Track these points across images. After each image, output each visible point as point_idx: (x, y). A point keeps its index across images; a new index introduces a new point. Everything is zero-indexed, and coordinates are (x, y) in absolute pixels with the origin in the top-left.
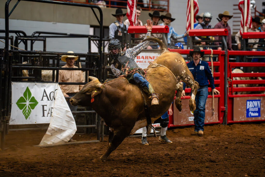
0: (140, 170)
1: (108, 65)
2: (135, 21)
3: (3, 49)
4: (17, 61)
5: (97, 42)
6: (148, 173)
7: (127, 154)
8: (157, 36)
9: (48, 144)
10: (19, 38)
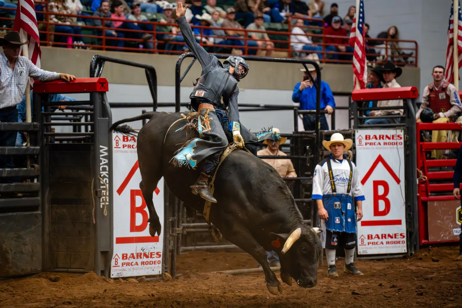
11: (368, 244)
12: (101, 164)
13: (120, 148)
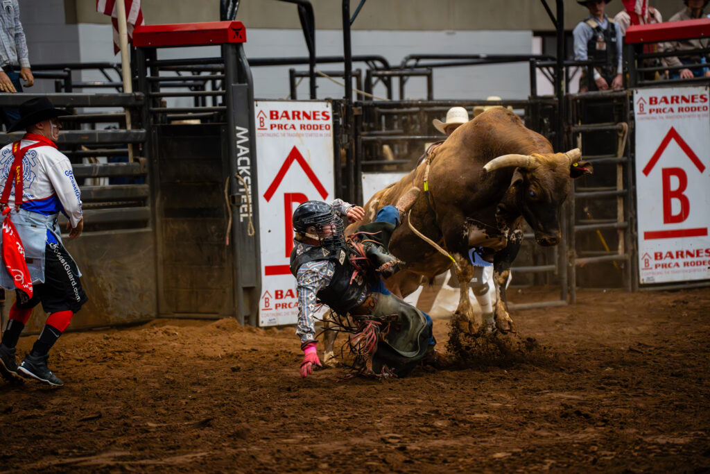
0: (671, 368)
1: (578, 123)
2: (643, 11)
3: (341, 101)
4: (372, 125)
5: (552, 70)
6: (690, 375)
7: (634, 332)
8: (702, 45)
9: (448, 312)
10: (374, 72)
11: (656, 267)
12: (239, 155)
13: (266, 129)
